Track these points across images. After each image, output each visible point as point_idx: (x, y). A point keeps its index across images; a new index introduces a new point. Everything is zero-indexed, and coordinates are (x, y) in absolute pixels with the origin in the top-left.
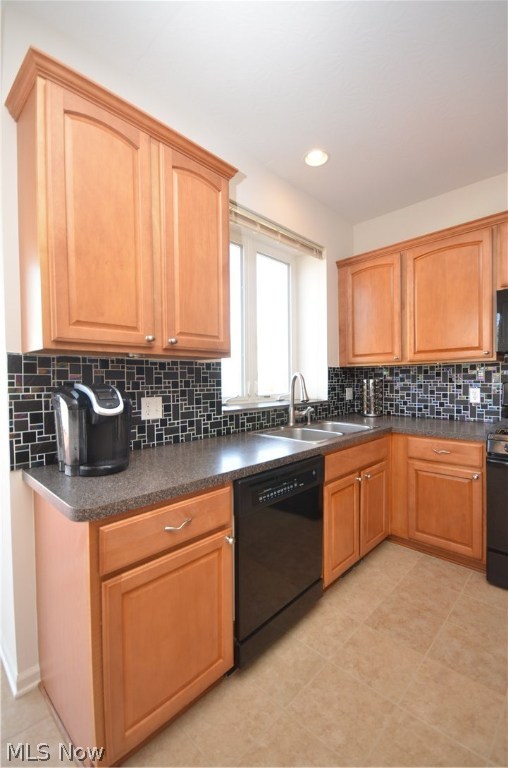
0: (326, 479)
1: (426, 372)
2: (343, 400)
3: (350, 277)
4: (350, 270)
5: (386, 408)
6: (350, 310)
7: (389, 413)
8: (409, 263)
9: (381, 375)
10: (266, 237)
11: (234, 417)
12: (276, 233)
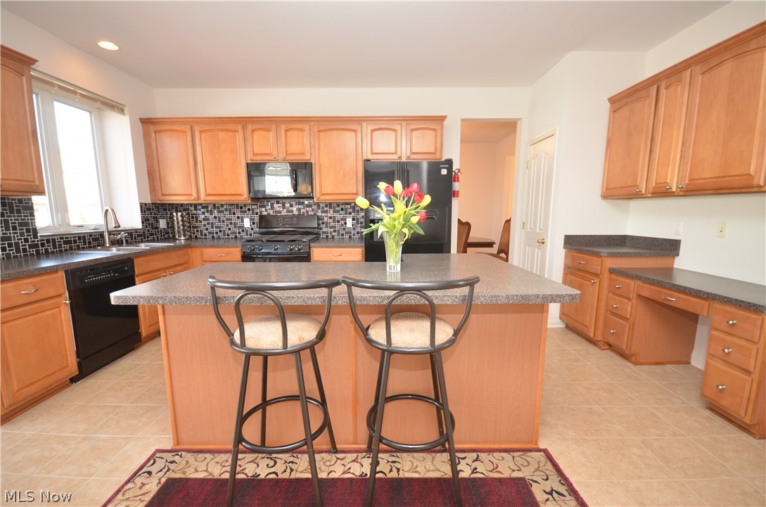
0: (136, 274)
1: (218, 208)
2: (157, 228)
3: (153, 133)
4: (152, 128)
5: (194, 233)
6: (156, 160)
7: (196, 237)
9: (188, 210)
11: (51, 240)
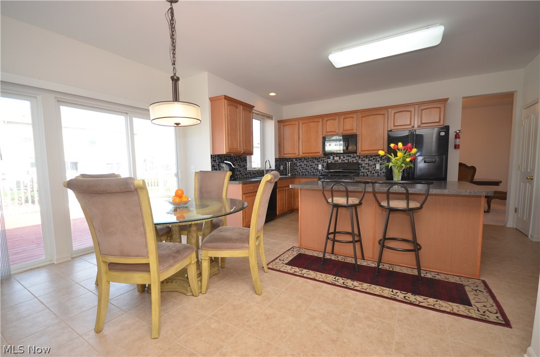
0: (277, 187)
1: (307, 160)
2: (280, 169)
3: (282, 127)
4: (282, 124)
5: (295, 172)
8: (301, 125)
9: (293, 161)
10: (257, 116)
11: (250, 172)
12: (259, 114)
